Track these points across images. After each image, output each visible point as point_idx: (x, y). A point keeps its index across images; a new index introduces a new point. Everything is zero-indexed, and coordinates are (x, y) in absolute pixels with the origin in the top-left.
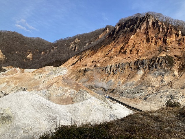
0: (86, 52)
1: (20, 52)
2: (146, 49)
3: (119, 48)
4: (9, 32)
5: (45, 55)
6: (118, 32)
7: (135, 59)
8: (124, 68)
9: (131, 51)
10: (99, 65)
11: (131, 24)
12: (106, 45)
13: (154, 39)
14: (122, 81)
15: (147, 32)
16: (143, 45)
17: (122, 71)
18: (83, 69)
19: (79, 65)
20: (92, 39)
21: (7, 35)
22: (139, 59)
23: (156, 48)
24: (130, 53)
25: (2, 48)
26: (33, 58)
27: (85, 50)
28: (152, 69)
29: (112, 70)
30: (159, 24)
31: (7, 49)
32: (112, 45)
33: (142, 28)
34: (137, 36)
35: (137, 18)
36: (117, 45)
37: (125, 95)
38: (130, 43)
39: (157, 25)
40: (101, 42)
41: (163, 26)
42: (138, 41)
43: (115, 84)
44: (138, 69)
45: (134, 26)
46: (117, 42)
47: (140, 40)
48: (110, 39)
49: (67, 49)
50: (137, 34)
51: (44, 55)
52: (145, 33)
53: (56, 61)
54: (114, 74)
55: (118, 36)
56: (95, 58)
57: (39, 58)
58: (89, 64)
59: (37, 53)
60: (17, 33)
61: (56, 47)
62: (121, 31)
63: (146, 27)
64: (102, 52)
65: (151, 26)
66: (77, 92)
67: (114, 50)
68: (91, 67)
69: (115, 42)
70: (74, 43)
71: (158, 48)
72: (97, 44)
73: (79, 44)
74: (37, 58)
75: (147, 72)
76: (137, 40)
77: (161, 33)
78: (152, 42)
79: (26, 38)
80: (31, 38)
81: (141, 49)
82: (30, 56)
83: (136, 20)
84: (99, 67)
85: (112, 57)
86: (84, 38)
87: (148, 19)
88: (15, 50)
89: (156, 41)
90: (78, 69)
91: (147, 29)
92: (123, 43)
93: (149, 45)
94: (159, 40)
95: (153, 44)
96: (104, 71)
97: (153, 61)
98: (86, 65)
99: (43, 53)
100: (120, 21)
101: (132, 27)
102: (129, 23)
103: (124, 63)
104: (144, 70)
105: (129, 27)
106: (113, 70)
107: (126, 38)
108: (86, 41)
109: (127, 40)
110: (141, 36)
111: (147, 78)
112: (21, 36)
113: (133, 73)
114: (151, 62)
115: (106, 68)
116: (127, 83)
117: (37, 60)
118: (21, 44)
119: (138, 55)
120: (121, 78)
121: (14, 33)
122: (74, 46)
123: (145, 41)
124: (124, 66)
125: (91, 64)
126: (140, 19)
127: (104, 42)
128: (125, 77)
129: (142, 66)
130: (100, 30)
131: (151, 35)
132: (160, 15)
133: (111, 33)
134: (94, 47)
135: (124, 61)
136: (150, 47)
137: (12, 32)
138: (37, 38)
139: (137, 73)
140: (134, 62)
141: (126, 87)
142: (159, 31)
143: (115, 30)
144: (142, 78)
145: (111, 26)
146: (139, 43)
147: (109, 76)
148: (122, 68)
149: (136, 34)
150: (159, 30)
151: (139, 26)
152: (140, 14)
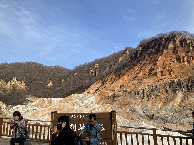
0: (108, 77)
1: (41, 81)
2: (179, 69)
3: (147, 70)
4: (29, 63)
5: (66, 83)
6: (141, 54)
7: (169, 81)
8: (159, 91)
9: (162, 72)
10: (129, 89)
11: (155, 45)
12: (131, 68)
13: (185, 58)
14: (159, 106)
15: (175, 51)
16: (174, 65)
17: (157, 95)
18: (111, 95)
19: (106, 90)
20: (112, 62)
21: (28, 66)
22: (174, 81)
23: (190, 67)
24: (161, 74)
25: (24, 79)
26: (53, 87)
27: (106, 75)
28: (192, 90)
29: (145, 94)
30: (188, 42)
31: (28, 79)
32: (138, 68)
33: (169, 48)
34: (165, 56)
35: (161, 38)
36: (144, 67)
37: (169, 121)
38: (159, 64)
39: (186, 44)
40: (123, 65)
41: (192, 44)
42: (168, 61)
43: (153, 109)
44: (175, 91)
45: (160, 46)
46: (143, 64)
47: (169, 61)
48: (133, 61)
49: (88, 75)
50: (165, 55)
51: (64, 82)
52: (174, 53)
53: (79, 88)
54: (149, 98)
55: (143, 58)
56: (122, 83)
57: (60, 86)
58: (117, 89)
59: (57, 81)
60: (36, 63)
61: (76, 74)
62: (145, 53)
63: (173, 47)
64: (128, 75)
65: (179, 45)
66: (129, 121)
67: (142, 72)
68: (121, 92)
69: (141, 64)
70: (94, 68)
71: (192, 67)
72: (120, 68)
73: (99, 68)
74: (58, 87)
75: (186, 94)
76: (166, 60)
77: (191, 51)
78: (184, 61)
79: (45, 67)
80: (49, 66)
81: (173, 69)
82: (50, 84)
83: (160, 40)
84: (129, 92)
85: (141, 80)
86: (103, 62)
87: (174, 39)
88: (36, 80)
89: (188, 60)
90: (106, 94)
91: (175, 48)
92: (151, 65)
93: (181, 64)
94: (192, 59)
95: (186, 63)
96: (137, 96)
97: (191, 81)
98: (114, 91)
99: (63, 80)
100: (141, 42)
101: (157, 48)
102: (153, 44)
103: (158, 86)
104: (183, 92)
105: (153, 47)
106: (147, 94)
107: (153, 59)
108: (105, 65)
109: (154, 61)
110: (169, 56)
111: (189, 100)
112: (41, 65)
113: (170, 95)
114: (189, 82)
115: (138, 92)
116: (166, 107)
117: (58, 89)
118: (41, 73)
119: (171, 76)
120: (158, 102)
121: (34, 63)
122: (94, 71)
123: (176, 61)
124: (158, 89)
125: (119, 89)
126: (165, 39)
127: (127, 64)
128: (162, 101)
129: (179, 88)
130: (119, 53)
131: (181, 54)
132: (186, 33)
133: (134, 56)
134: (117, 70)
135: (157, 84)
136: (182, 67)
137: (32, 62)
138: (56, 66)
139: (175, 96)
140: (168, 84)
141: (167, 112)
142: (188, 50)
143: (137, 51)
144: (183, 100)
145: (130, 48)
146: (169, 63)
147: (144, 100)
148: (156, 91)
149: (163, 54)
150: (189, 48)
151: (166, 46)
152: (164, 34)
